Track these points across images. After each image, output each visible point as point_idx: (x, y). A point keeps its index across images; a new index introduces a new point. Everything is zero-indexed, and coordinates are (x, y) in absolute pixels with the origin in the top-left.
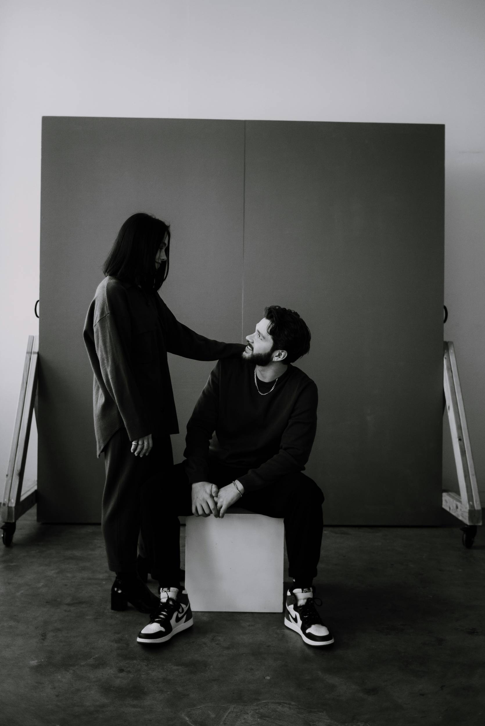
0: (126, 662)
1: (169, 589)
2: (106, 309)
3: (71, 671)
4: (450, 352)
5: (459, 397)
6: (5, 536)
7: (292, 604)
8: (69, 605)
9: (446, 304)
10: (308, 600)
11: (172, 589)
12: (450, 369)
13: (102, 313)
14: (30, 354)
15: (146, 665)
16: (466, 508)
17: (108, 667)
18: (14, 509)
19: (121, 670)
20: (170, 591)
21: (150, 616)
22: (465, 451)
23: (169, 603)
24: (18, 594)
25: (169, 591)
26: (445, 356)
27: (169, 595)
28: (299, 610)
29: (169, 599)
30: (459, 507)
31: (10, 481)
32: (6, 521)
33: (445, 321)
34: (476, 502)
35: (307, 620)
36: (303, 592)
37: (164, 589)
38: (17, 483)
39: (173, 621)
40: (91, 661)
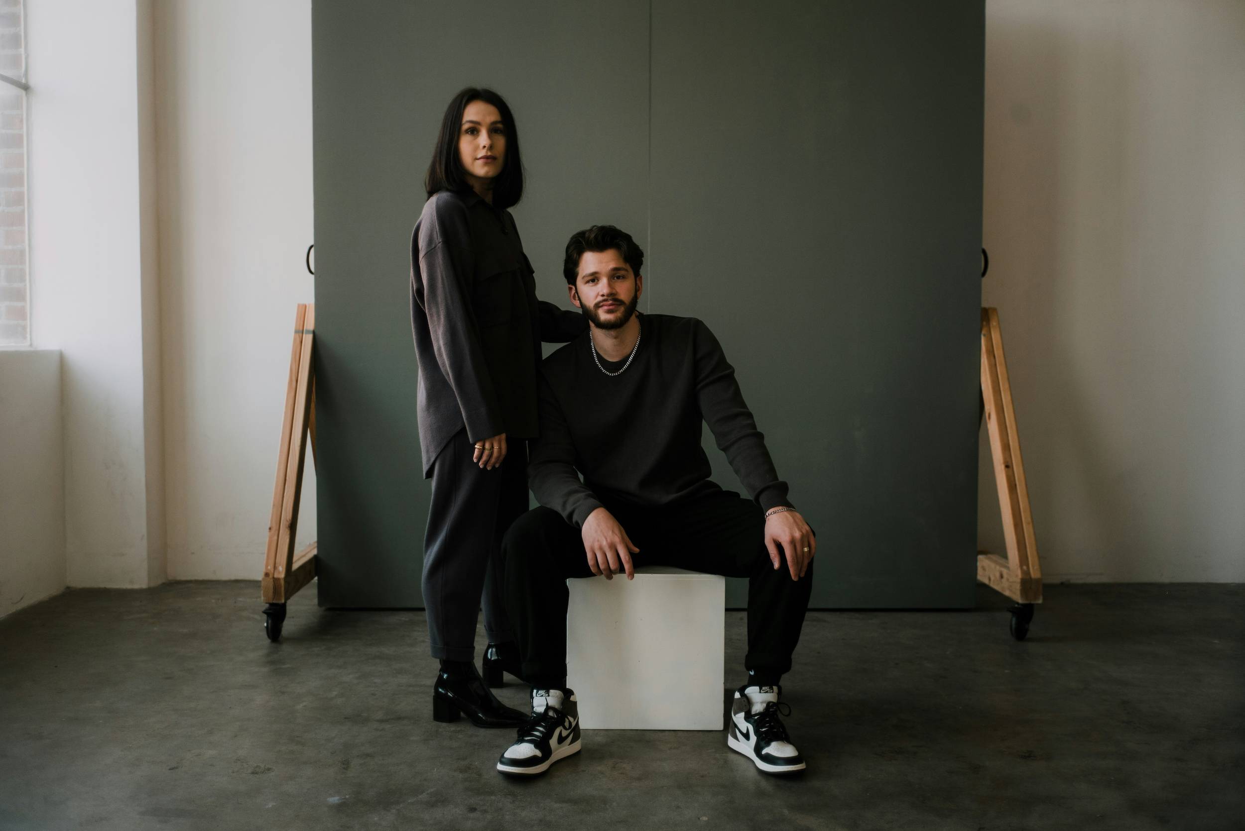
0: (479, 798)
1: (548, 692)
2: (435, 236)
3: (394, 811)
4: (991, 325)
5: (1006, 398)
6: (270, 626)
7: (741, 711)
8: (381, 721)
9: (984, 246)
10: (769, 705)
11: (552, 692)
12: (991, 353)
13: (430, 241)
14: (301, 335)
15: (511, 803)
16: (1017, 576)
17: (451, 805)
18: (282, 582)
19: (473, 810)
20: (549, 696)
21: (518, 731)
22: (1016, 485)
23: (547, 715)
24: (300, 707)
25: (547, 694)
26: (983, 332)
27: (548, 702)
28: (752, 721)
29: (548, 708)
30: (1005, 576)
31: (276, 538)
32: (271, 602)
33: (984, 274)
34: (1033, 567)
35: (764, 735)
36: (762, 691)
37: (540, 692)
38: (288, 541)
39: (553, 742)
40: (424, 797)
